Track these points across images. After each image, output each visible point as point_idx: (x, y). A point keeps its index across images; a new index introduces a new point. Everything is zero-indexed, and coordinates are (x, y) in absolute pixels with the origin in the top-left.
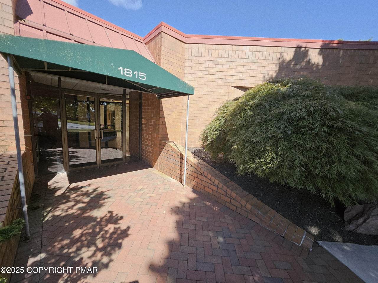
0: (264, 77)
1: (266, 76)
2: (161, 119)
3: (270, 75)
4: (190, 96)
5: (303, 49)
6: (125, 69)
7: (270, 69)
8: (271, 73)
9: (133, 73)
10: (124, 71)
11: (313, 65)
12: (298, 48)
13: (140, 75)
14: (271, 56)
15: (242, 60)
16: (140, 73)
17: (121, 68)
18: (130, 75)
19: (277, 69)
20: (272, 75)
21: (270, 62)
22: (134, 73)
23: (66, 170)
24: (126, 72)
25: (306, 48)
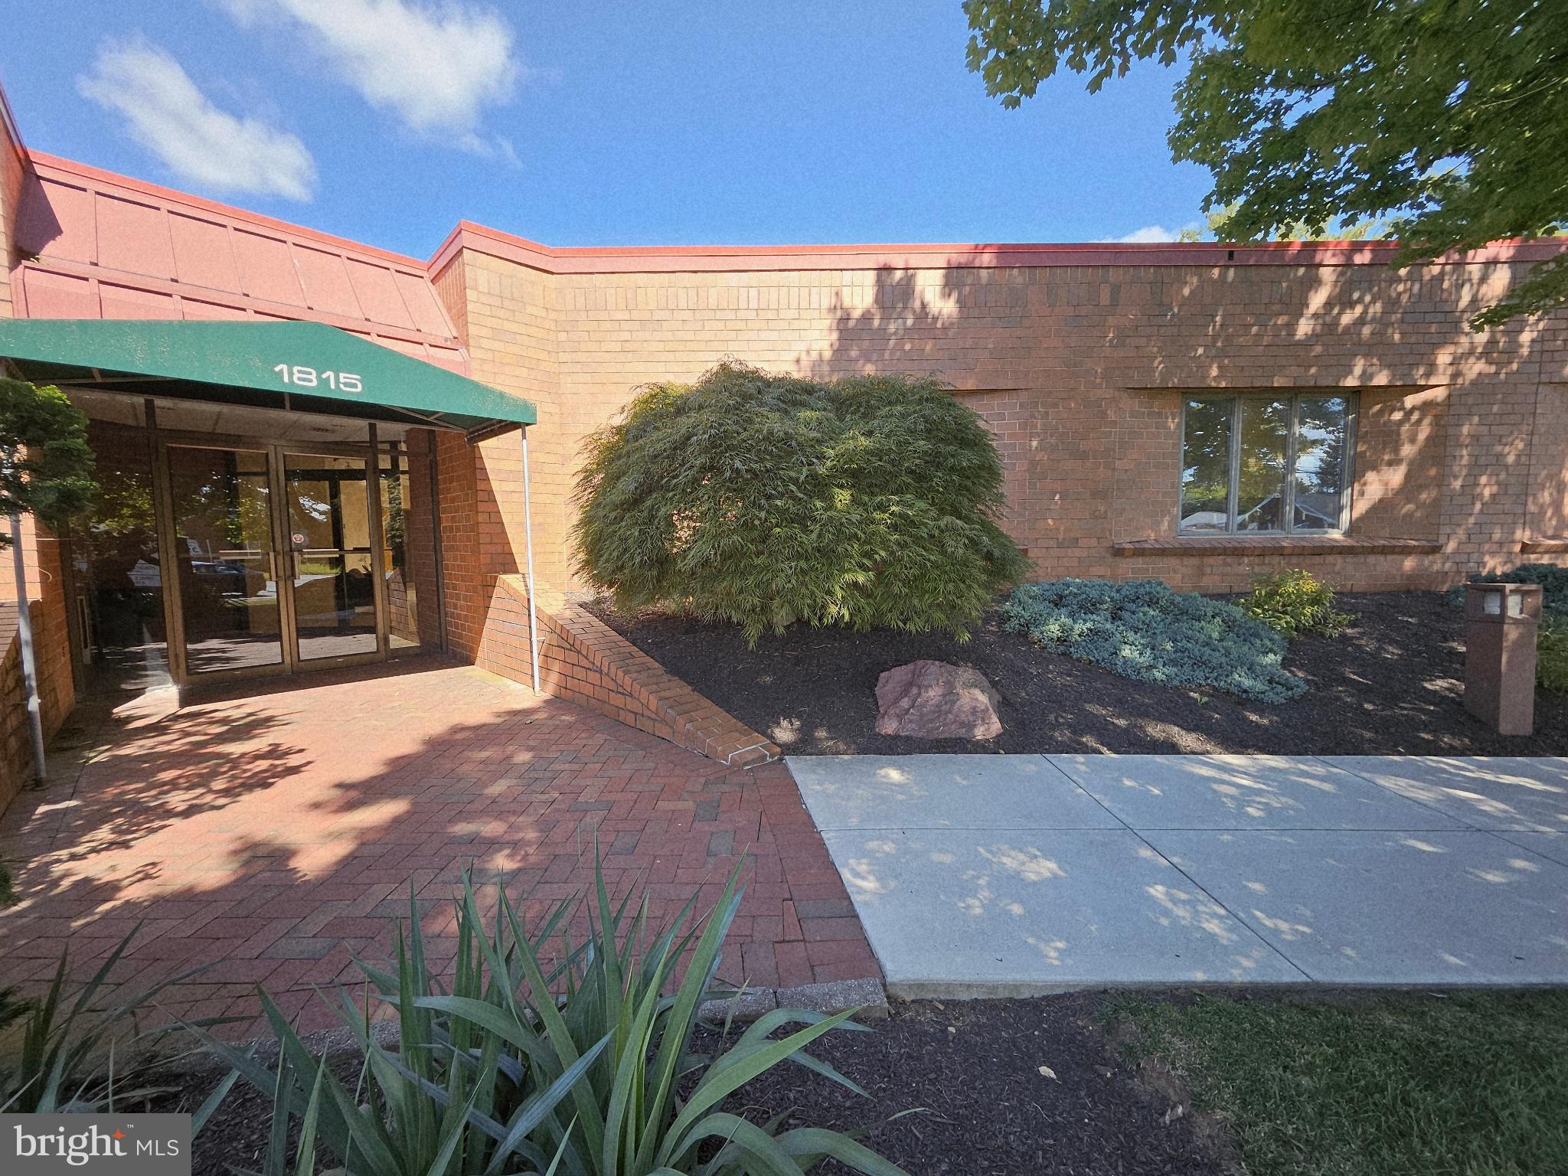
0: (798, 361)
1: (804, 357)
2: (481, 507)
3: (814, 355)
4: (527, 428)
5: (899, 274)
6: (295, 369)
7: (816, 334)
8: (816, 346)
9: (319, 377)
10: (291, 374)
11: (935, 319)
12: (886, 270)
13: (342, 380)
14: (815, 298)
15: (731, 315)
16: (342, 375)
17: (284, 367)
18: (310, 381)
19: (835, 336)
20: (820, 355)
21: (816, 314)
22: (324, 376)
23: (176, 681)
24: (296, 376)
25: (906, 269)
